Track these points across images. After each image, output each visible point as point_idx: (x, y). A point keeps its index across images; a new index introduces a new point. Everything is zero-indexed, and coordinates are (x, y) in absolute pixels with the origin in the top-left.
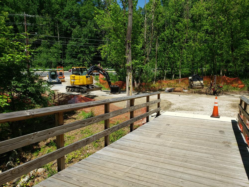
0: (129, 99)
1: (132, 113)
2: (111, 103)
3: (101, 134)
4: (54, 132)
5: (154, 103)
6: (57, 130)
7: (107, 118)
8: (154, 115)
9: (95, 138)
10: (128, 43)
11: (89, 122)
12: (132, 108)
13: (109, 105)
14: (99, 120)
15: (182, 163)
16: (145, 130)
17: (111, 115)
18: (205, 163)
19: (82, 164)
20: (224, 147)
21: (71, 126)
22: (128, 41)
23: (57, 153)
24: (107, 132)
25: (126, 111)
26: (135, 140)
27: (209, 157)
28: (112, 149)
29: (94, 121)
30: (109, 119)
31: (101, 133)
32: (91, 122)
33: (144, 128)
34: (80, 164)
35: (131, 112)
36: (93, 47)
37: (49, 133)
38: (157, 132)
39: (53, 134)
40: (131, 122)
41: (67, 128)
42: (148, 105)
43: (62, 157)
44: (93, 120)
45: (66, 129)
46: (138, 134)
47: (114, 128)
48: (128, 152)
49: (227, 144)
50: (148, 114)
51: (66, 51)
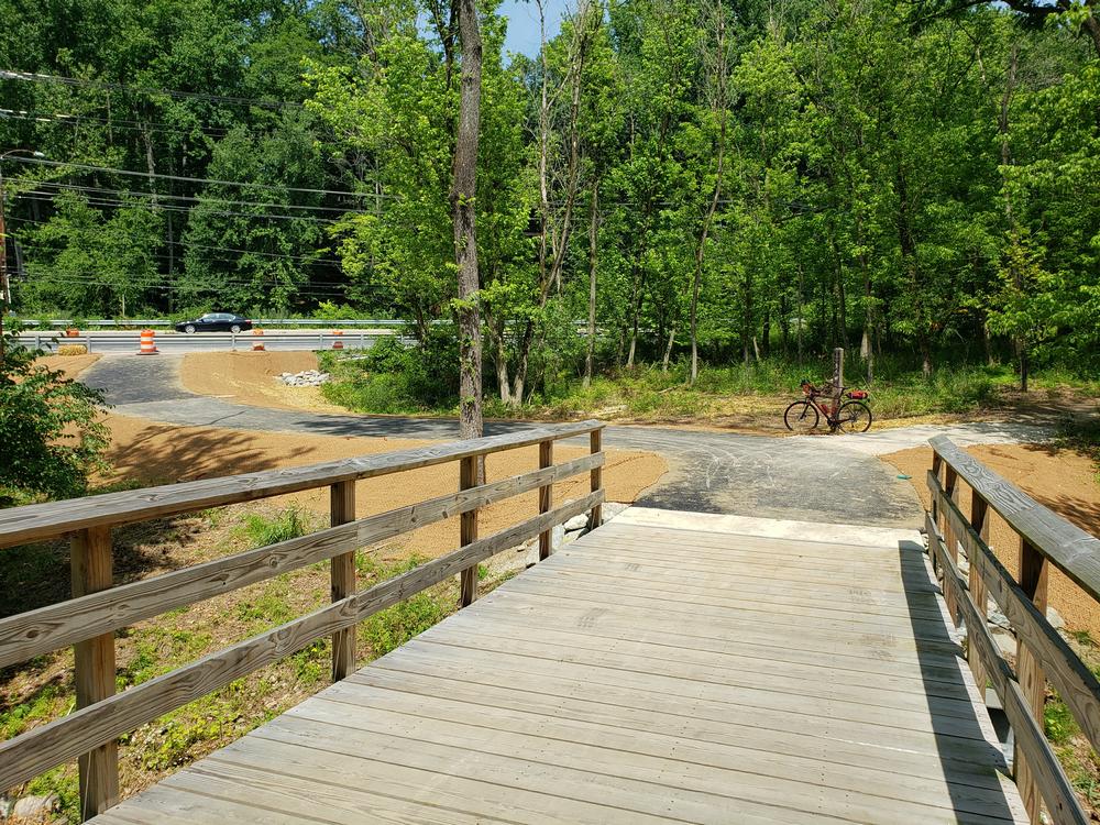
0: (455, 457)
1: (468, 520)
2: (361, 475)
3: (313, 625)
4: (57, 625)
5: (576, 470)
6: (77, 616)
7: (342, 548)
8: (577, 526)
9: (283, 642)
10: (463, 207)
11: (250, 571)
12: (471, 495)
13: (353, 488)
14: (298, 558)
15: (681, 741)
16: (529, 597)
17: (363, 534)
18: (783, 737)
19: (208, 774)
20: (867, 661)
21: (155, 594)
22: (462, 196)
23: (72, 730)
24: (345, 614)
25: (440, 513)
26: (479, 645)
27: (800, 709)
28: (366, 692)
29: (275, 564)
30: (353, 553)
31: (309, 620)
32: (260, 571)
33: (523, 586)
34: (200, 772)
35: (464, 515)
36: (312, 222)
37: (32, 635)
38: (583, 604)
39: (51, 635)
40: (464, 562)
41: (133, 604)
42: (544, 480)
43: (103, 748)
44: (267, 561)
45: (124, 606)
46: (494, 616)
47: (376, 593)
48: (442, 705)
49: (878, 646)
50: (548, 520)
51: (186, 238)
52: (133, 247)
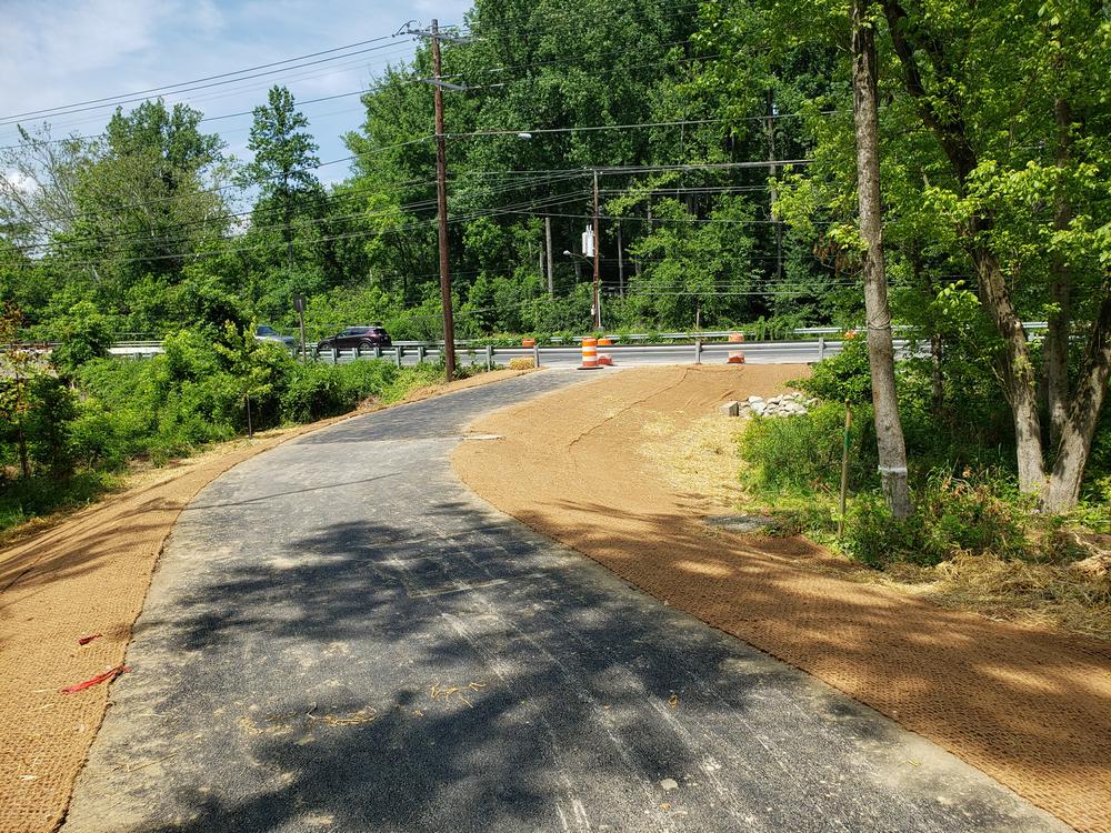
51: (788, 238)
52: (722, 251)
